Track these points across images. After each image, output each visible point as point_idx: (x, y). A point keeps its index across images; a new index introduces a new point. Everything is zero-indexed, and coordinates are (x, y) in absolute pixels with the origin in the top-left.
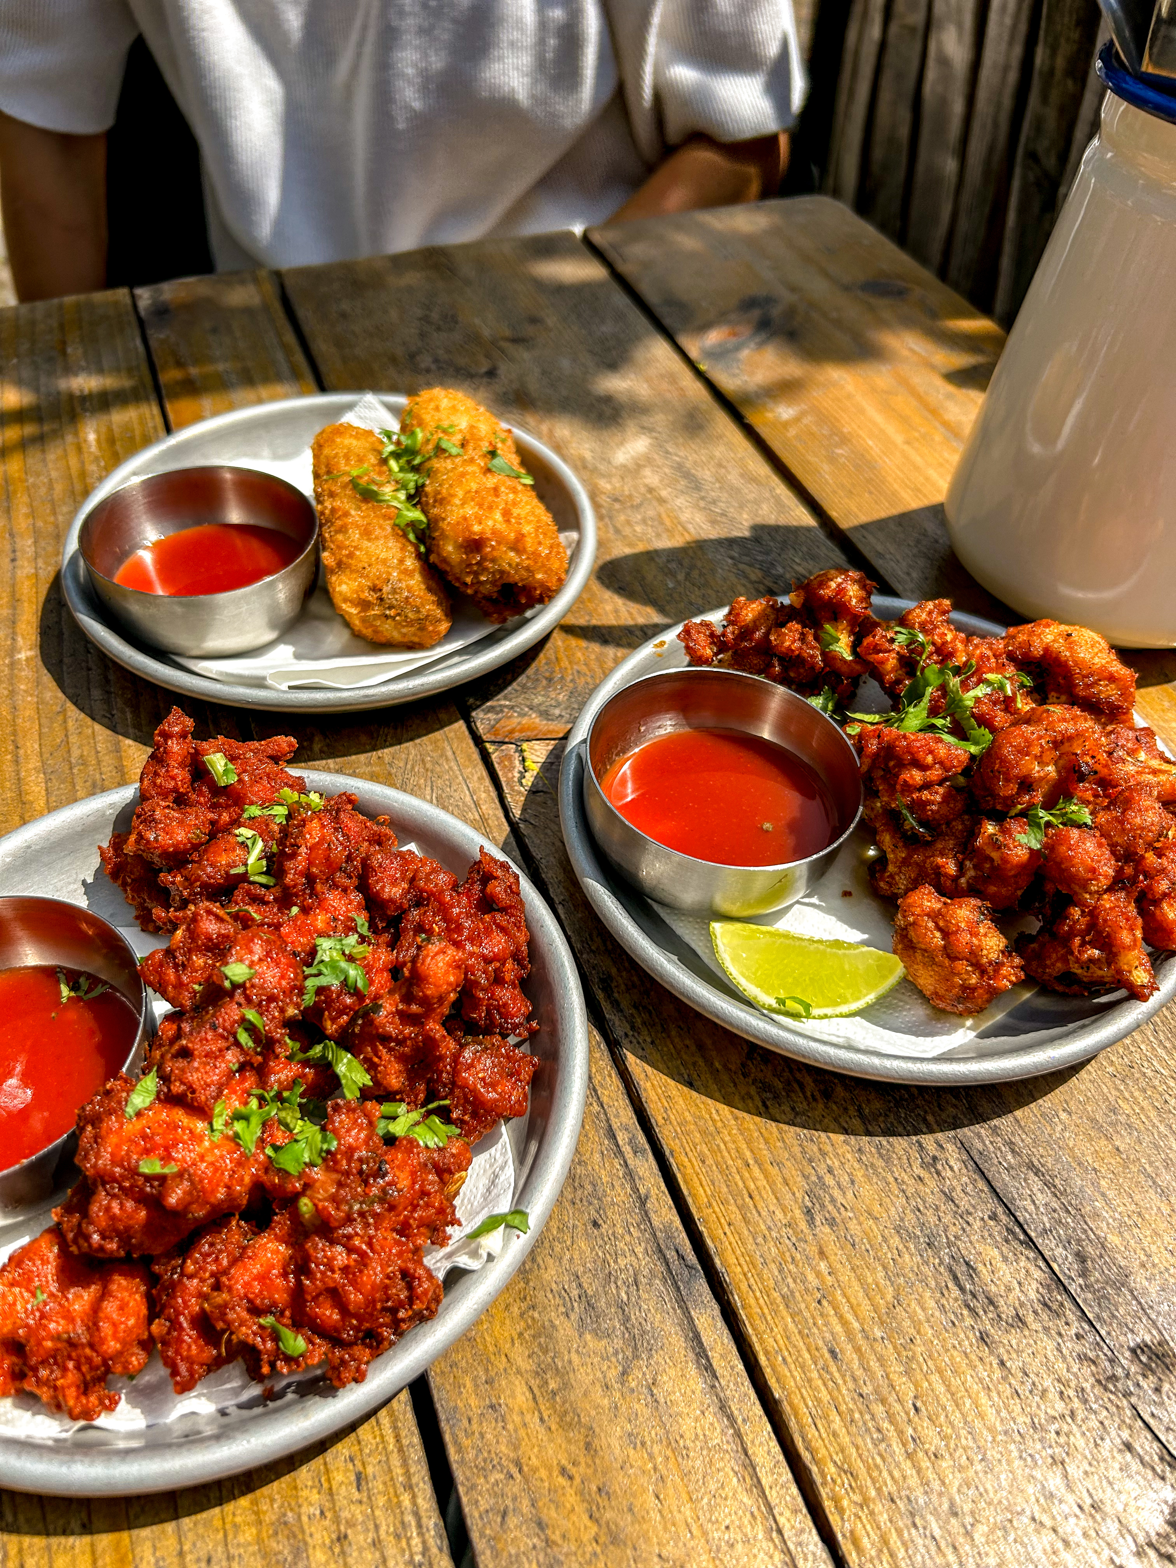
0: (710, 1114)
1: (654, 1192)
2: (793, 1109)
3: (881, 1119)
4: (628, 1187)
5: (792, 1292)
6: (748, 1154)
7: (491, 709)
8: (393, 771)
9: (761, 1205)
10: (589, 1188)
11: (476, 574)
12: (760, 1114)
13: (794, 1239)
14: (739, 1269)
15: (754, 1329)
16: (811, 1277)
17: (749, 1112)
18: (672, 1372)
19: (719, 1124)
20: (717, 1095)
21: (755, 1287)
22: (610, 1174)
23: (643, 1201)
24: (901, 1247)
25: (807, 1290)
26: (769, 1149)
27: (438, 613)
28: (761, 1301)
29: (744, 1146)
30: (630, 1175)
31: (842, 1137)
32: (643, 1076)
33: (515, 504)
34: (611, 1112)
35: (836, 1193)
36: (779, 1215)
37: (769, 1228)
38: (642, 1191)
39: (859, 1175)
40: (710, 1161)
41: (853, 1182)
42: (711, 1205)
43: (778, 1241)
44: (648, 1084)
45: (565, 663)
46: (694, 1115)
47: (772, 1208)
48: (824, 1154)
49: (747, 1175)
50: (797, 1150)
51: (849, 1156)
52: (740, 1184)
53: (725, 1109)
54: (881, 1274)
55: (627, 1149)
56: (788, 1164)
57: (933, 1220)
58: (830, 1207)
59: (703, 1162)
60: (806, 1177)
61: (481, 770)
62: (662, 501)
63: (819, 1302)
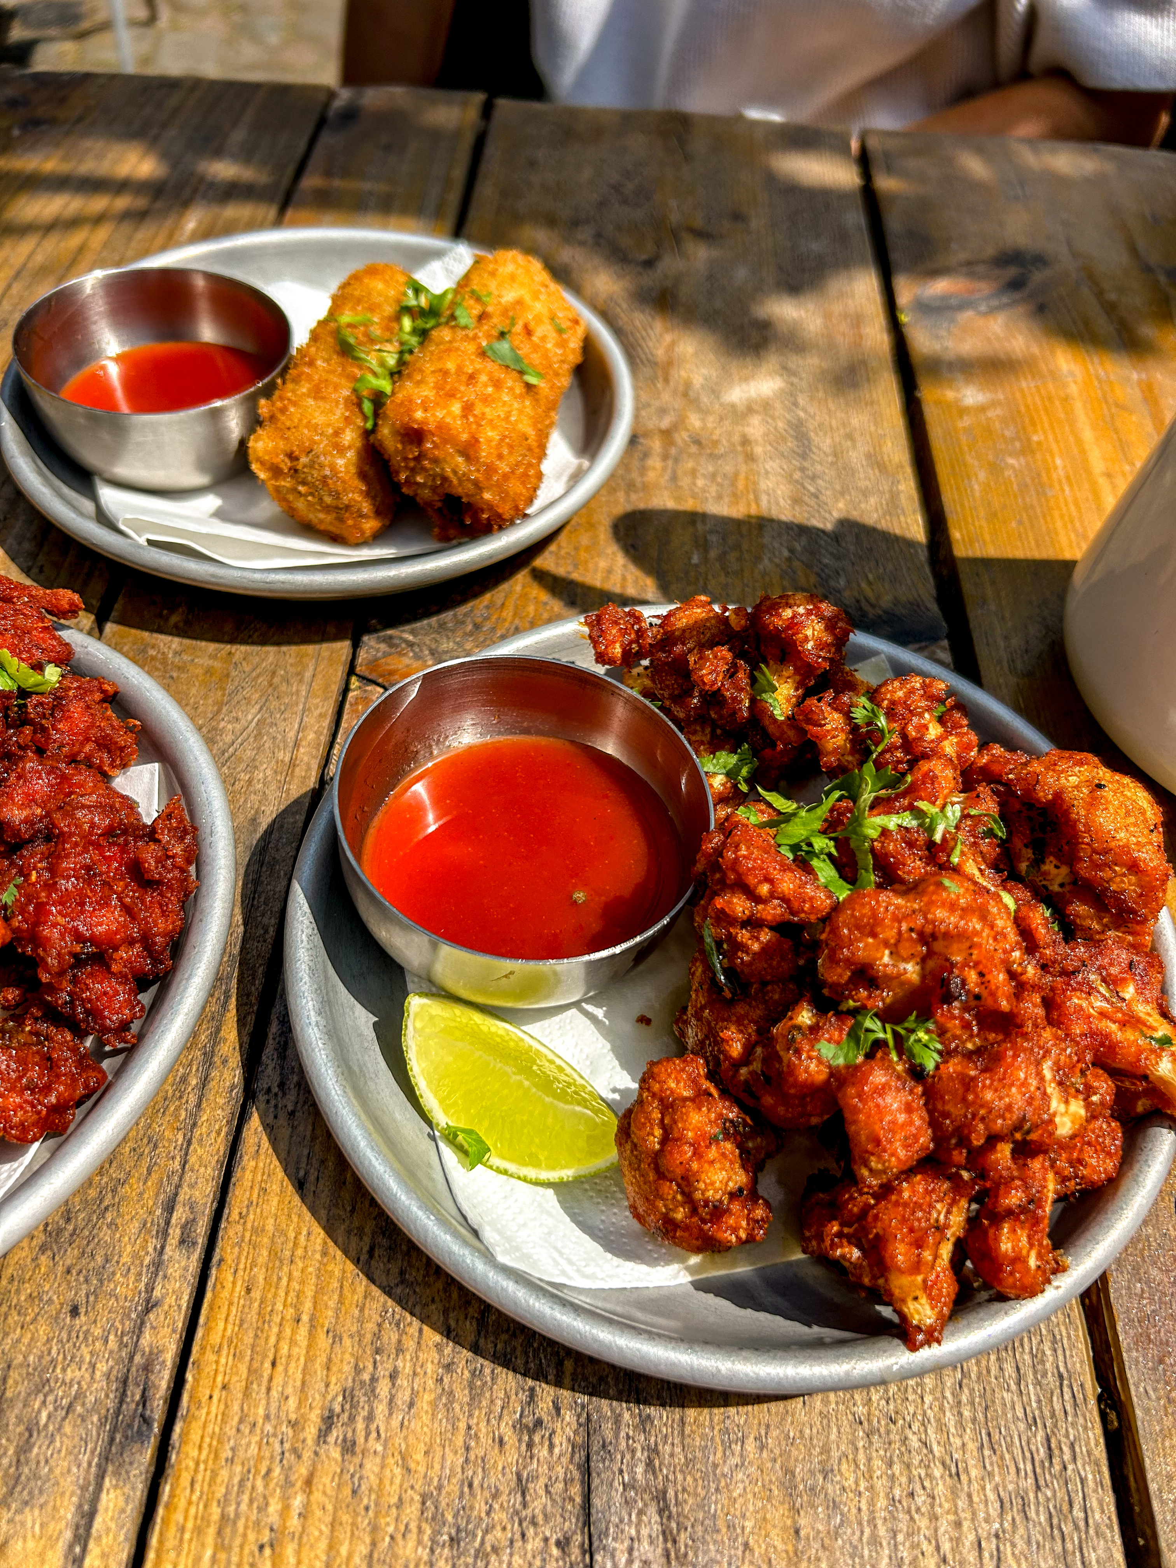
0: (298, 1234)
1: (170, 1300)
2: (402, 1273)
3: (505, 1337)
4: (144, 1279)
5: (237, 1515)
6: (308, 1305)
7: (389, 640)
8: (234, 673)
9: (278, 1379)
10: (99, 1260)
11: (413, 470)
12: (357, 1261)
13: (287, 1446)
14: (195, 1453)
15: (161, 1542)
16: (274, 1507)
17: (346, 1252)
18: (31, 1544)
19: (300, 1252)
20: (323, 1213)
21: (197, 1487)
22: (135, 1256)
23: (150, 1306)
24: (413, 1526)
25: (257, 1523)
26: (337, 1311)
27: (366, 507)
28: (193, 1511)
29: (310, 1294)
30: (158, 1265)
31: (438, 1338)
32: (253, 1150)
33: (486, 400)
34: (188, 1175)
35: (381, 1409)
36: (292, 1403)
37: (267, 1417)
38: (157, 1293)
39: (424, 1402)
40: (256, 1294)
41: (411, 1405)
42: (219, 1352)
43: (265, 1441)
44: (252, 1163)
45: (508, 613)
46: (277, 1226)
47: (289, 1390)
48: (400, 1350)
49: (288, 1332)
50: (371, 1327)
51: (430, 1367)
52: (273, 1340)
53: (319, 1234)
54: (363, 1549)
55: (175, 1233)
56: (347, 1342)
57: (480, 1507)
58: (360, 1425)
59: (248, 1290)
60: (358, 1370)
61: (329, 708)
62: (750, 458)
63: (261, 1547)
